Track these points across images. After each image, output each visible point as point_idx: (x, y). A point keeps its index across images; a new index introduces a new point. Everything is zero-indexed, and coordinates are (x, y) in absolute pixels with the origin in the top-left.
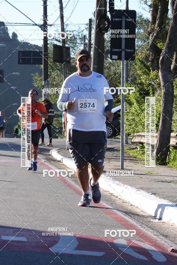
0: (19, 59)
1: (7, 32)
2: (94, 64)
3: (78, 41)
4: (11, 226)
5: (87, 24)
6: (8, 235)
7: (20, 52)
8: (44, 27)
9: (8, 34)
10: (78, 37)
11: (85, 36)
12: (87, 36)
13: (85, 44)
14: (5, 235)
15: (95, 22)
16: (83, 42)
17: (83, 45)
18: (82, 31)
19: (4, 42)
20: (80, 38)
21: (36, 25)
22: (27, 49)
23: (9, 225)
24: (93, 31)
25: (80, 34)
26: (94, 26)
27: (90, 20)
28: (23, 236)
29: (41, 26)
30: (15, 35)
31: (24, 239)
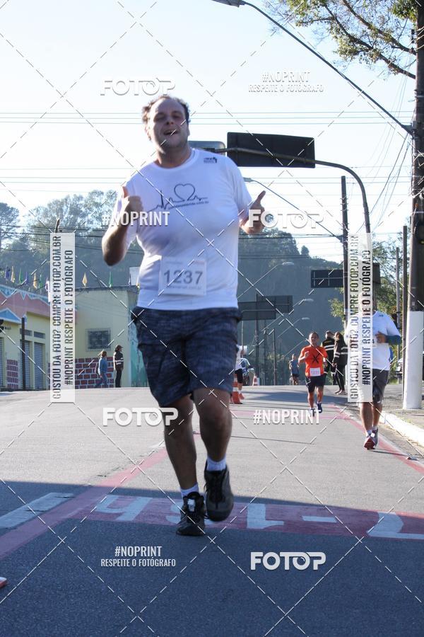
0: (312, 281)
1: (295, 246)
2: (412, 286)
3: (389, 255)
4: (314, 503)
5: (400, 233)
6: (311, 515)
7: (313, 271)
8: (344, 238)
9: (296, 249)
10: (388, 251)
11: (398, 248)
12: (401, 249)
13: (399, 260)
14: (306, 515)
15: (411, 230)
16: (395, 256)
17: (395, 261)
18: (394, 242)
19: (291, 259)
20: (391, 252)
21: (334, 236)
22: (322, 268)
23: (311, 502)
24: (410, 242)
25: (391, 246)
26: (410, 236)
27: (405, 228)
28: (331, 515)
29: (339, 237)
30: (305, 250)
31: (331, 520)
